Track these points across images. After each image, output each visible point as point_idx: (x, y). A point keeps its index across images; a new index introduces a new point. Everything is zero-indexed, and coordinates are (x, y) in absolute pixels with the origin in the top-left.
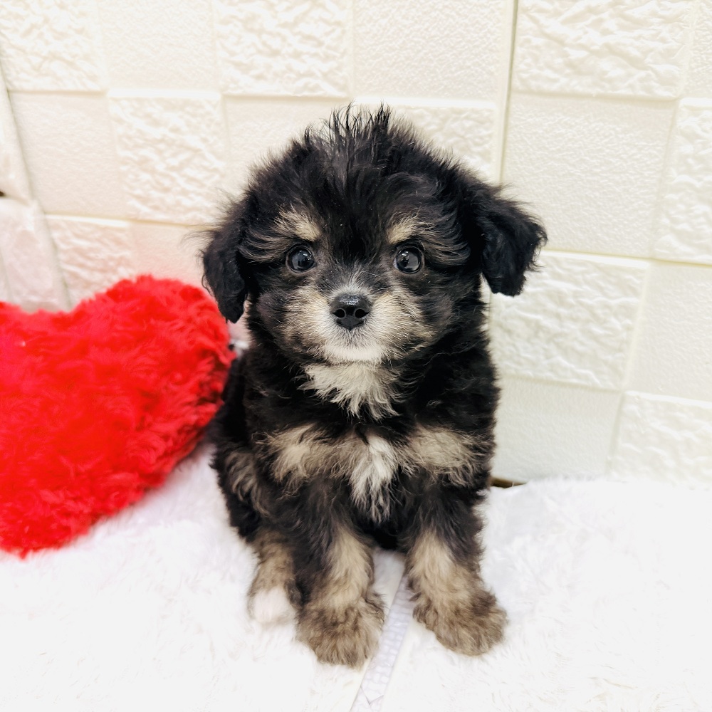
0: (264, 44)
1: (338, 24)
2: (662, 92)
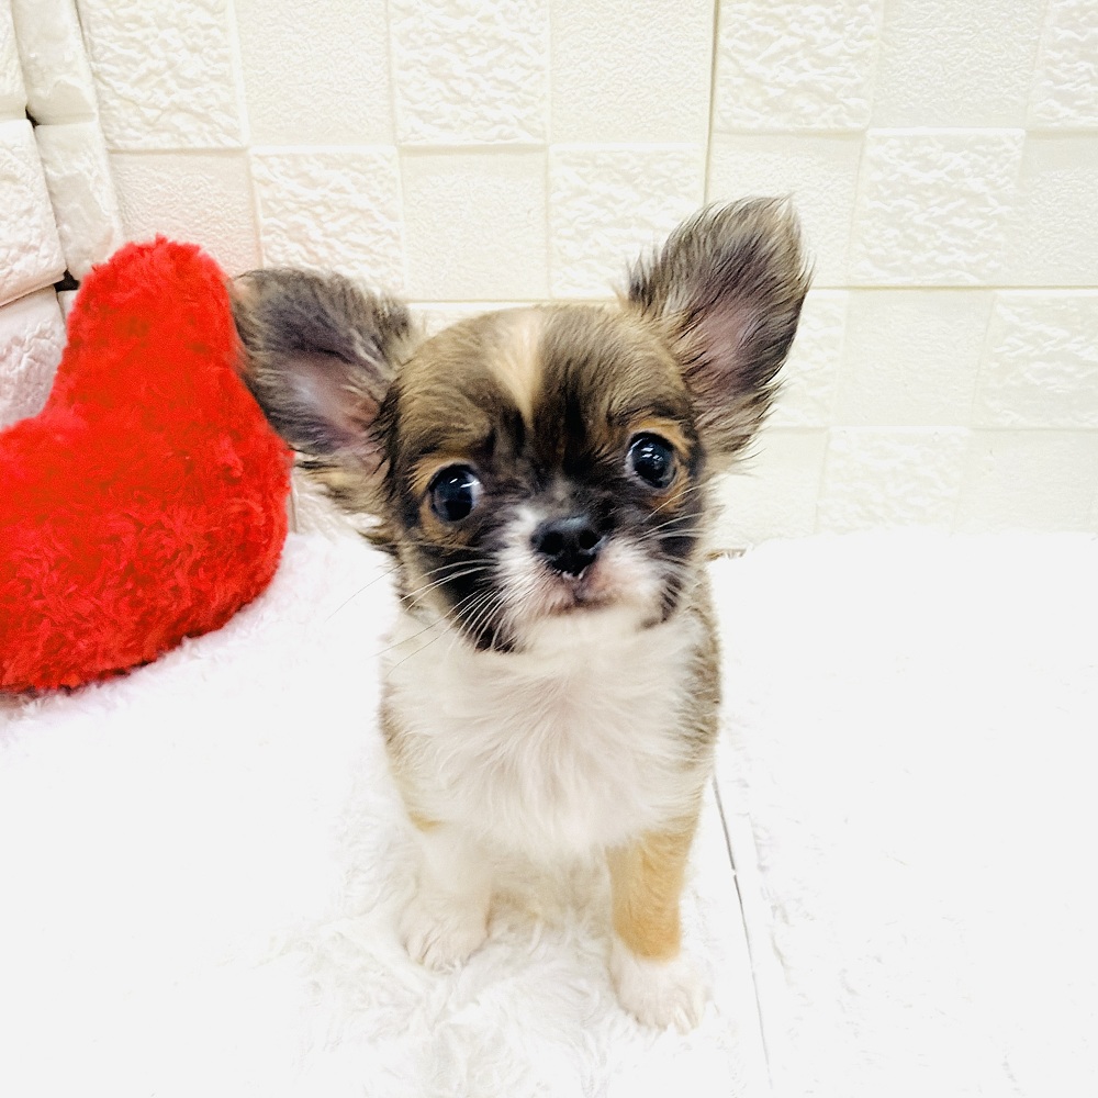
0: (452, 90)
1: (538, 68)
2: (852, 125)
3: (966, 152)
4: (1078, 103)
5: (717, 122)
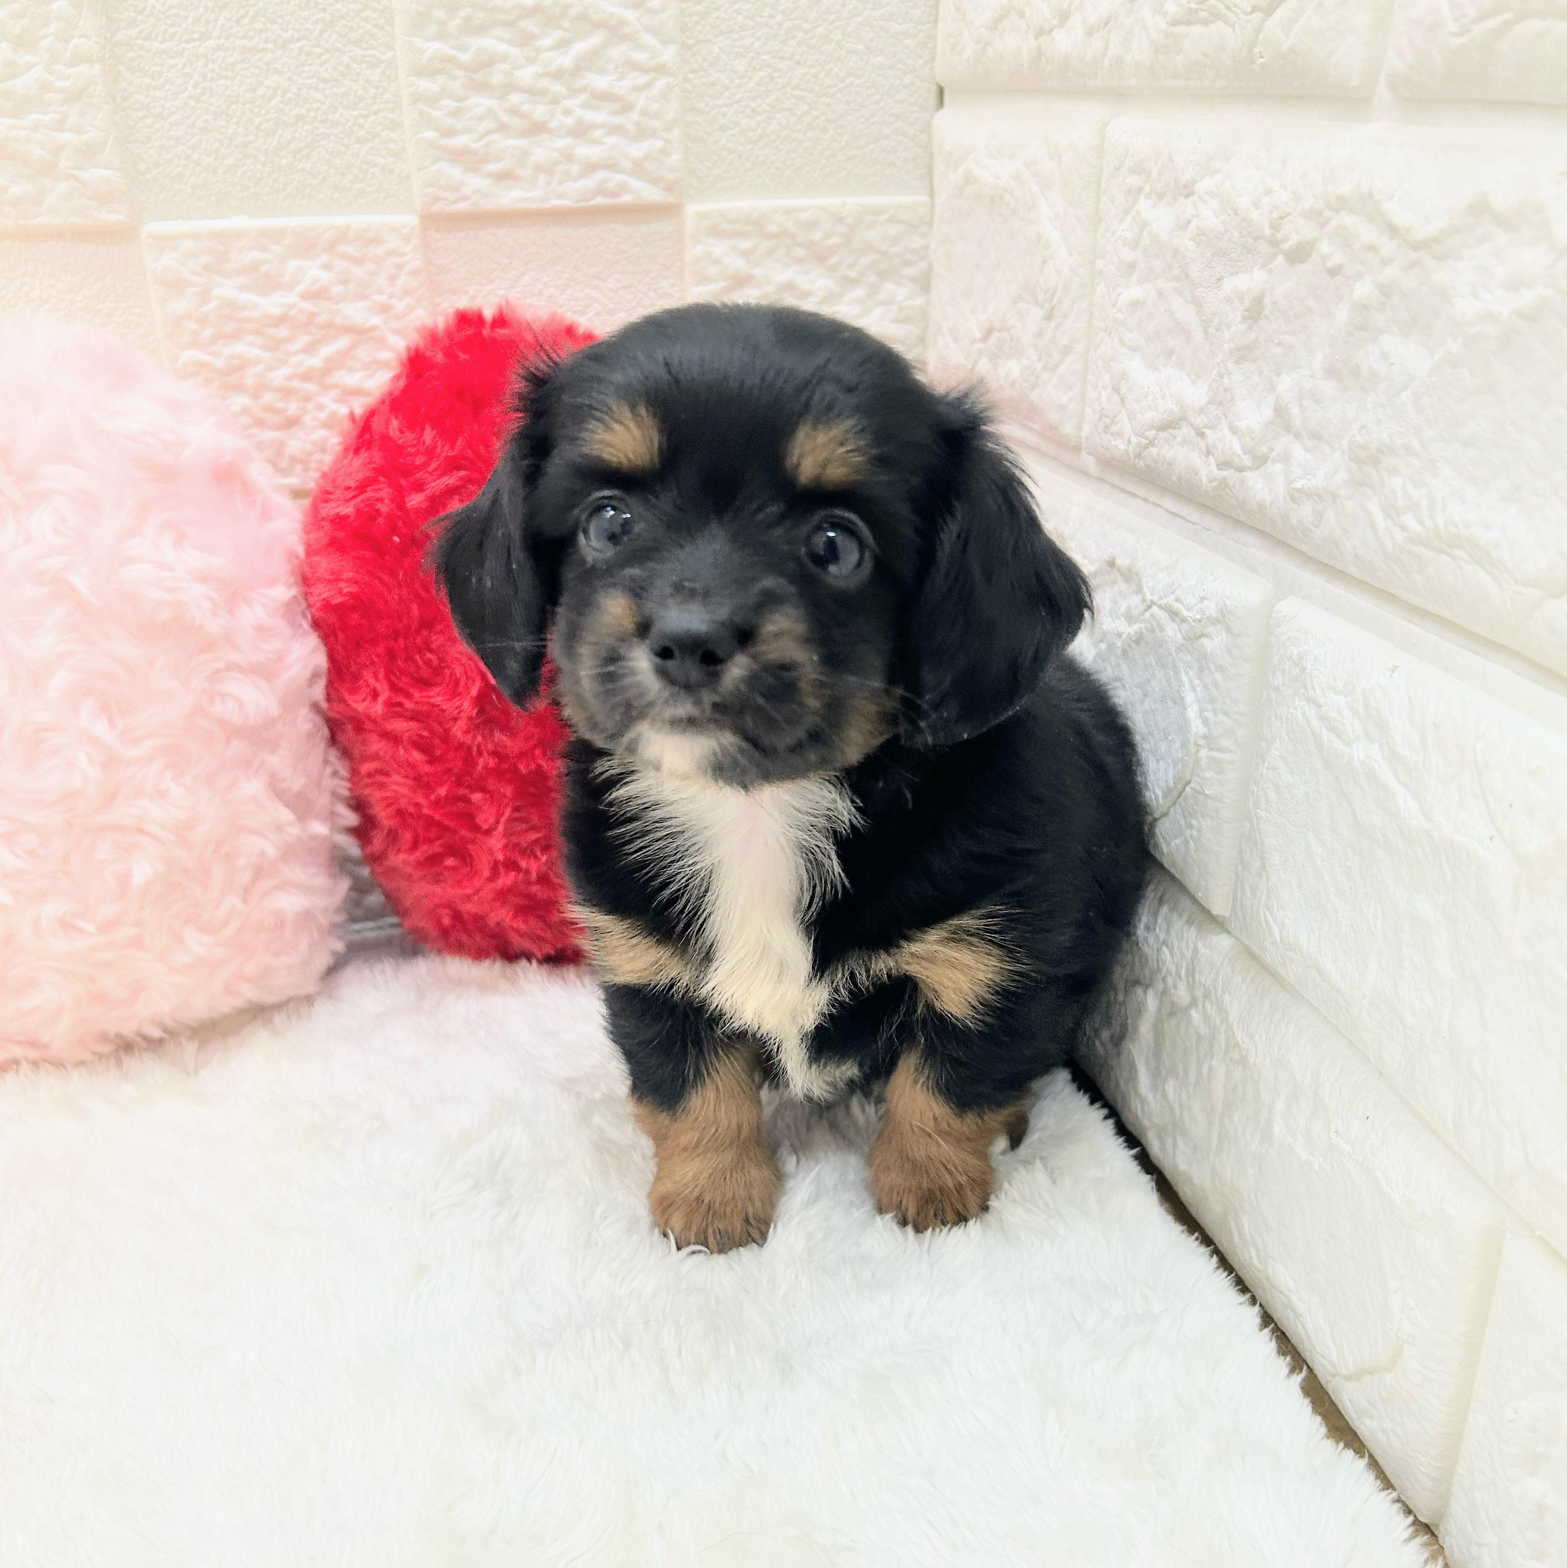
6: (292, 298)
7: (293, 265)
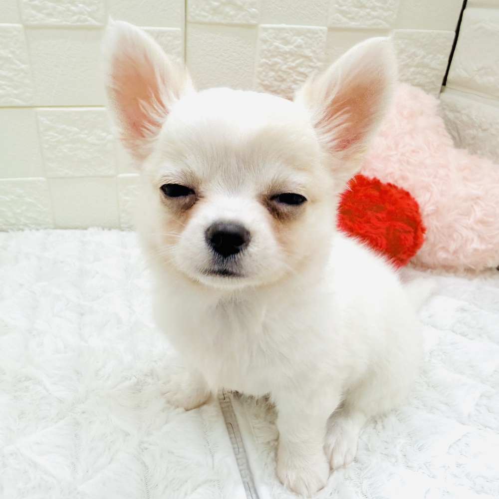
3: (302, 37)
4: (349, 16)
5: (189, 18)
6: (292, 47)
7: (295, 38)
